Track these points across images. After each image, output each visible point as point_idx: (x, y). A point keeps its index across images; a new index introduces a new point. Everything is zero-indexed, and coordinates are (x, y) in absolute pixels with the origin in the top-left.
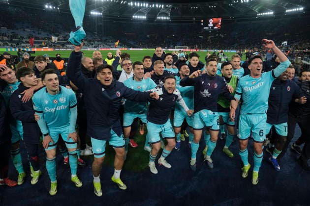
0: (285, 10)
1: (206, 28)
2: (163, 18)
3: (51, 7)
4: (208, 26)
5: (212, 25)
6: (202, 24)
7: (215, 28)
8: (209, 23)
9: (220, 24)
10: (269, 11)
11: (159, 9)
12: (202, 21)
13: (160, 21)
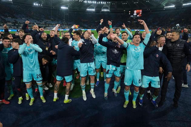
0: (183, 4)
1: (132, 16)
2: (105, 10)
3: (37, 4)
4: (133, 15)
5: (136, 14)
6: (130, 14)
7: (138, 16)
8: (134, 13)
9: (141, 13)
10: (172, 5)
11: (103, 5)
12: (130, 12)
13: (104, 12)
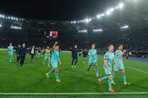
0: (93, 30)
1: (48, 37)
4: (49, 36)
5: (52, 35)
6: (45, 34)
7: (54, 37)
8: (50, 34)
9: (57, 35)
10: (85, 30)
11: (14, 21)
12: (45, 32)
